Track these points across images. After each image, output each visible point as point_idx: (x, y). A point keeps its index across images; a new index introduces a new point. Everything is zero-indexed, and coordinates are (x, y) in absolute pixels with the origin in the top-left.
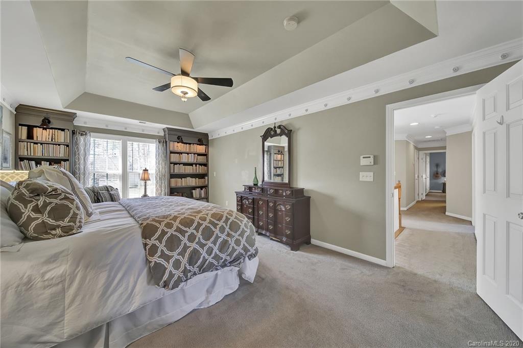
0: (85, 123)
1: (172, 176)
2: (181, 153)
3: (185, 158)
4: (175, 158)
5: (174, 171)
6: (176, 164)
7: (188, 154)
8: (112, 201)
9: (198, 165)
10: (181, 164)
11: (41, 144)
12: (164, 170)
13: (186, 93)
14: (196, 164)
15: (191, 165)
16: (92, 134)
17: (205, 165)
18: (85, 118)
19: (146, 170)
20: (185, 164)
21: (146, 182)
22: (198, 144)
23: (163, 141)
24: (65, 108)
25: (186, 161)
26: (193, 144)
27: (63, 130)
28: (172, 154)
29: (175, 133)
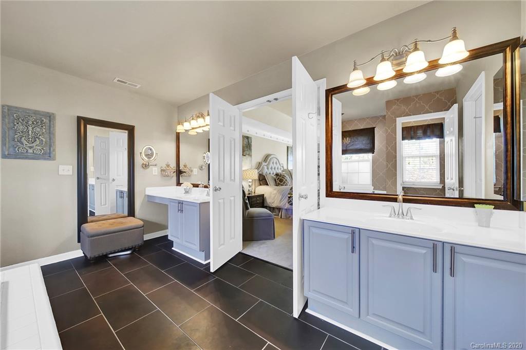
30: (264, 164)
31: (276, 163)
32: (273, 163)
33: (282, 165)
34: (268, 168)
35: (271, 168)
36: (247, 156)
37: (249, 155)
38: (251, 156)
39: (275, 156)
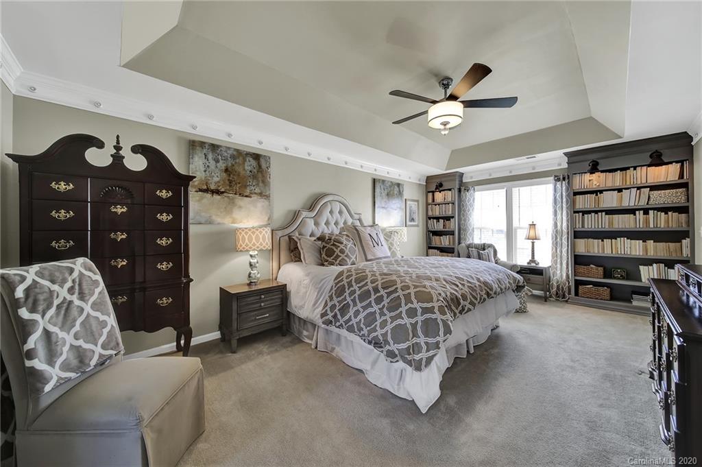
0: (472, 177)
1: (577, 235)
2: (601, 192)
3: (610, 200)
4: (583, 202)
5: (583, 227)
6: (589, 212)
7: (620, 190)
8: (480, 259)
9: (651, 212)
10: (601, 211)
11: (439, 205)
12: (564, 225)
13: (445, 124)
14: (646, 212)
15: (632, 211)
16: (476, 188)
17: (684, 210)
18: (471, 172)
19: (533, 225)
20: (610, 212)
21: (533, 243)
22: (649, 166)
23: (563, 177)
24: (446, 170)
25: (615, 205)
26: (635, 168)
27: (450, 190)
28: (578, 196)
29: (581, 158)
30: (304, 214)
31: (341, 212)
32: (331, 212)
33: (356, 217)
34: (316, 224)
35: (327, 223)
36: (255, 197)
37: (261, 194)
38: (267, 197)
39: (336, 198)
